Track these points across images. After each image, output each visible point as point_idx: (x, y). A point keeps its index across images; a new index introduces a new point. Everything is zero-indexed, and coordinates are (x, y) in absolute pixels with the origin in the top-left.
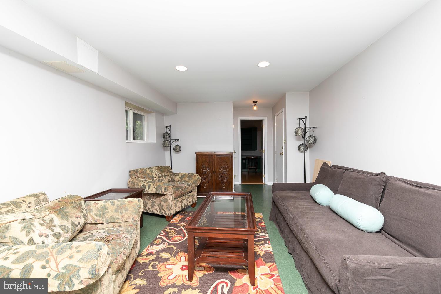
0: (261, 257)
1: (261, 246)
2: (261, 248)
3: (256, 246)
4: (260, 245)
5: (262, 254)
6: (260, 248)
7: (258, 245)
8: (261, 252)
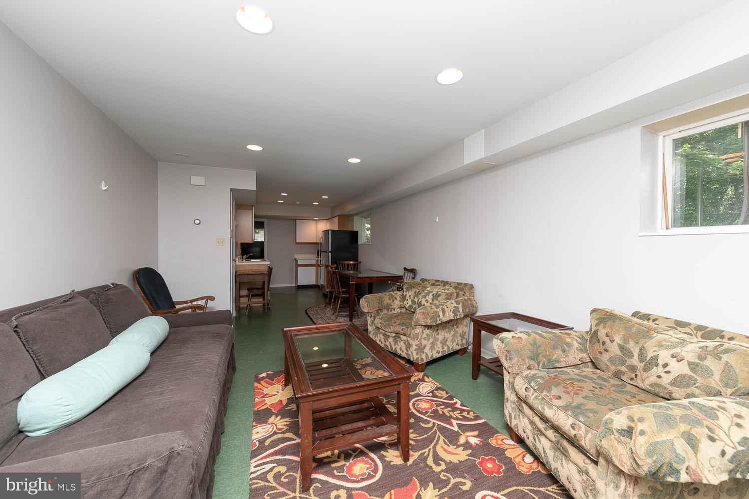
0: (274, 414)
1: (274, 431)
2: (273, 428)
3: (282, 429)
4: (275, 433)
5: (273, 417)
6: (275, 428)
7: (279, 433)
8: (275, 419)
